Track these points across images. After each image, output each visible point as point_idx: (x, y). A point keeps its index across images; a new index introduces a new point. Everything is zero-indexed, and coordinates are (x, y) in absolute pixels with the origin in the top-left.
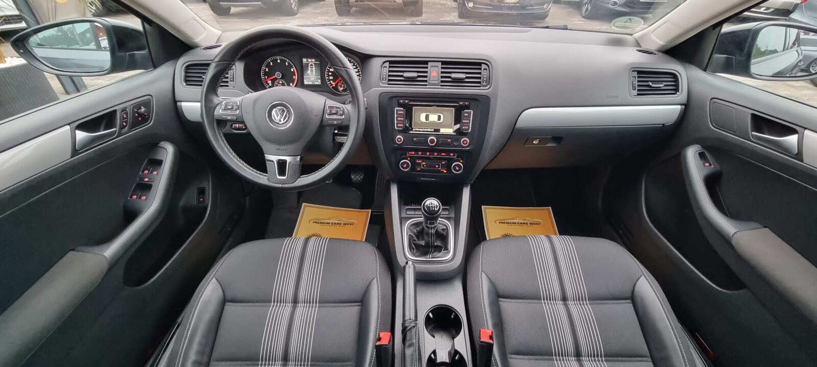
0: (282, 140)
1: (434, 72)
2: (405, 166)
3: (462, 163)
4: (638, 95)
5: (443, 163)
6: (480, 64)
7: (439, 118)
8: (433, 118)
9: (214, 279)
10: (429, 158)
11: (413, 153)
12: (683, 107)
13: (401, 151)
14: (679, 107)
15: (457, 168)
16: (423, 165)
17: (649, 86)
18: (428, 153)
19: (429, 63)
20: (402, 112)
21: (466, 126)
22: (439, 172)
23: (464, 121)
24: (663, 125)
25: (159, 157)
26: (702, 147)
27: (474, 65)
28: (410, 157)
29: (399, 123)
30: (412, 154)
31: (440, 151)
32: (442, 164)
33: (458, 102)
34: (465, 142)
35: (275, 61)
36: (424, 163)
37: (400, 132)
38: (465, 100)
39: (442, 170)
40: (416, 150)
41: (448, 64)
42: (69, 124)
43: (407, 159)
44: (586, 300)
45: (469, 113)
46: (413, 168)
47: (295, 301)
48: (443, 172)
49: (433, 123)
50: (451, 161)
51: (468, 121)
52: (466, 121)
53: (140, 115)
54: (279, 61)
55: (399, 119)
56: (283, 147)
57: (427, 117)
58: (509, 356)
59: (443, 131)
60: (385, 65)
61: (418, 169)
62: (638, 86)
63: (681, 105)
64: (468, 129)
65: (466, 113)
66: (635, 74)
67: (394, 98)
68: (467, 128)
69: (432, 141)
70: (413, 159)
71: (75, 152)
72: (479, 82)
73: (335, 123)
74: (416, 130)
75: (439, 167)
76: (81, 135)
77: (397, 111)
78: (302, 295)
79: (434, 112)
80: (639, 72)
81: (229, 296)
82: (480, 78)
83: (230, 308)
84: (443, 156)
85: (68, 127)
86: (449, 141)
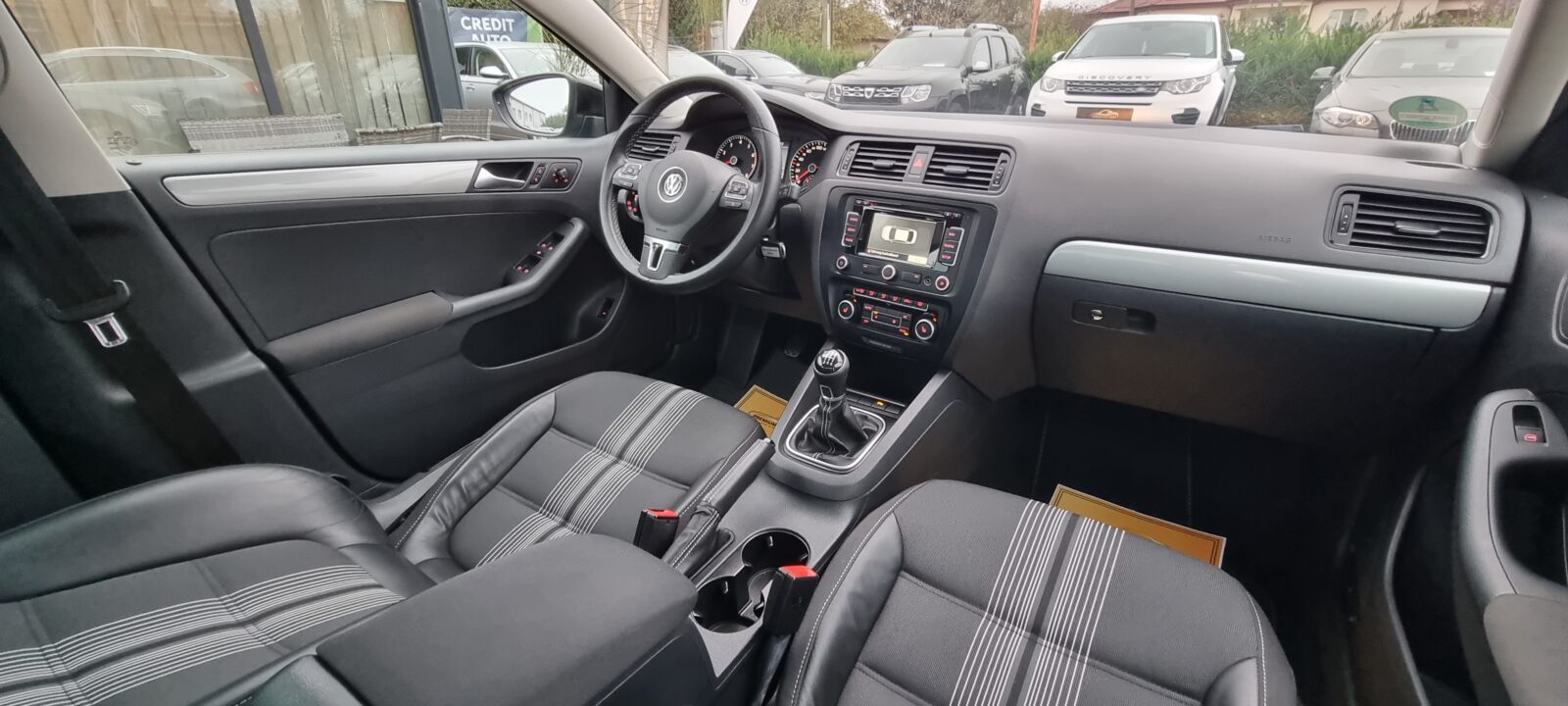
0: (667, 218)
1: (919, 161)
2: (845, 311)
3: (934, 323)
4: (1352, 244)
5: (905, 317)
6: (997, 153)
7: (911, 234)
8: (902, 235)
9: (553, 394)
10: (884, 305)
11: (862, 291)
12: (1501, 291)
13: (845, 283)
14: (1487, 289)
15: (924, 331)
16: (874, 315)
17: (1393, 229)
18: (883, 295)
19: (917, 148)
20: (856, 220)
21: (949, 254)
22: (896, 332)
23: (947, 246)
24: (1437, 329)
25: (562, 233)
26: (1536, 394)
27: (988, 154)
28: (855, 297)
29: (849, 238)
30: (859, 293)
31: (903, 294)
32: (903, 319)
33: (942, 212)
34: (942, 283)
35: (735, 142)
36: (876, 313)
37: (847, 251)
38: (956, 209)
39: (900, 330)
40: (868, 287)
41: (946, 150)
42: (478, 160)
43: (851, 300)
44: (1084, 653)
45: (958, 233)
46: (857, 318)
47: (620, 456)
48: (901, 334)
49: (900, 244)
50: (917, 315)
51: (952, 247)
52: (950, 246)
53: (558, 176)
54: (741, 142)
55: (849, 230)
56: (663, 228)
57: (892, 234)
58: (859, 664)
59: (915, 260)
60: (852, 147)
61: (866, 321)
62: (1357, 225)
63: (1494, 284)
64: (952, 261)
65: (952, 231)
66: (1355, 199)
67: (849, 194)
68: (950, 257)
69: (888, 273)
70: (860, 302)
71: (472, 188)
72: (987, 183)
73: (733, 204)
74: (871, 251)
75: (897, 324)
76: (485, 176)
77: (850, 216)
78: (629, 454)
79: (904, 227)
80: (1365, 196)
81: (558, 420)
82: (990, 175)
83: (551, 434)
84: (906, 304)
85: (476, 162)
86: (916, 276)
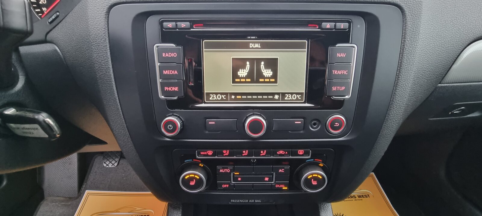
2: (192, 183)
3: (323, 169)
5: (281, 170)
10: (247, 162)
11: (210, 153)
15: (314, 183)
16: (235, 177)
18: (245, 152)
20: (174, 55)
21: (341, 85)
22: (272, 189)
23: (335, 72)
28: (203, 161)
29: (169, 85)
30: (207, 155)
31: (274, 146)
32: (279, 174)
33: (319, 23)
34: (337, 124)
36: (237, 173)
37: (172, 105)
39: (277, 186)
40: (217, 148)
45: (348, 51)
46: (212, 186)
48: (281, 190)
51: (344, 73)
52: (339, 72)
55: (166, 72)
61: (224, 186)
64: (346, 92)
65: (341, 50)
68: (343, 88)
69: (256, 126)
70: (210, 167)
74: (212, 99)
75: (271, 180)
77: (160, 51)
84: (281, 155)
86: (298, 122)
